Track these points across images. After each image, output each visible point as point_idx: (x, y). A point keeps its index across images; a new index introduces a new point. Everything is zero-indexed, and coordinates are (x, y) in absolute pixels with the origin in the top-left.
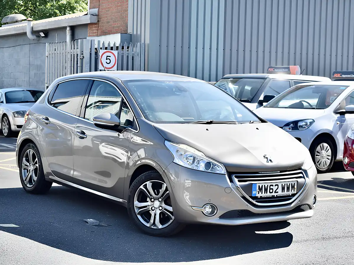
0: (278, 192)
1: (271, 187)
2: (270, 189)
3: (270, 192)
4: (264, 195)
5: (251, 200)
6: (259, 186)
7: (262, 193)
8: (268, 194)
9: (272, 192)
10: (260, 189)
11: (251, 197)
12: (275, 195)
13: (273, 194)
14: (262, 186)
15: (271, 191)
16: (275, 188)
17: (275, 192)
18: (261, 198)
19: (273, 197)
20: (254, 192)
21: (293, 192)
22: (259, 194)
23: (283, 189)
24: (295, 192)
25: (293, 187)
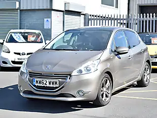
2: (42, 82)
6: (36, 80)
7: (38, 84)
8: (41, 85)
10: (37, 82)
11: (33, 85)
12: (45, 86)
13: (44, 85)
14: (38, 80)
16: (45, 82)
18: (38, 86)
20: (34, 83)
21: (56, 86)
22: (36, 84)
23: (50, 83)
24: (58, 86)
25: (56, 83)
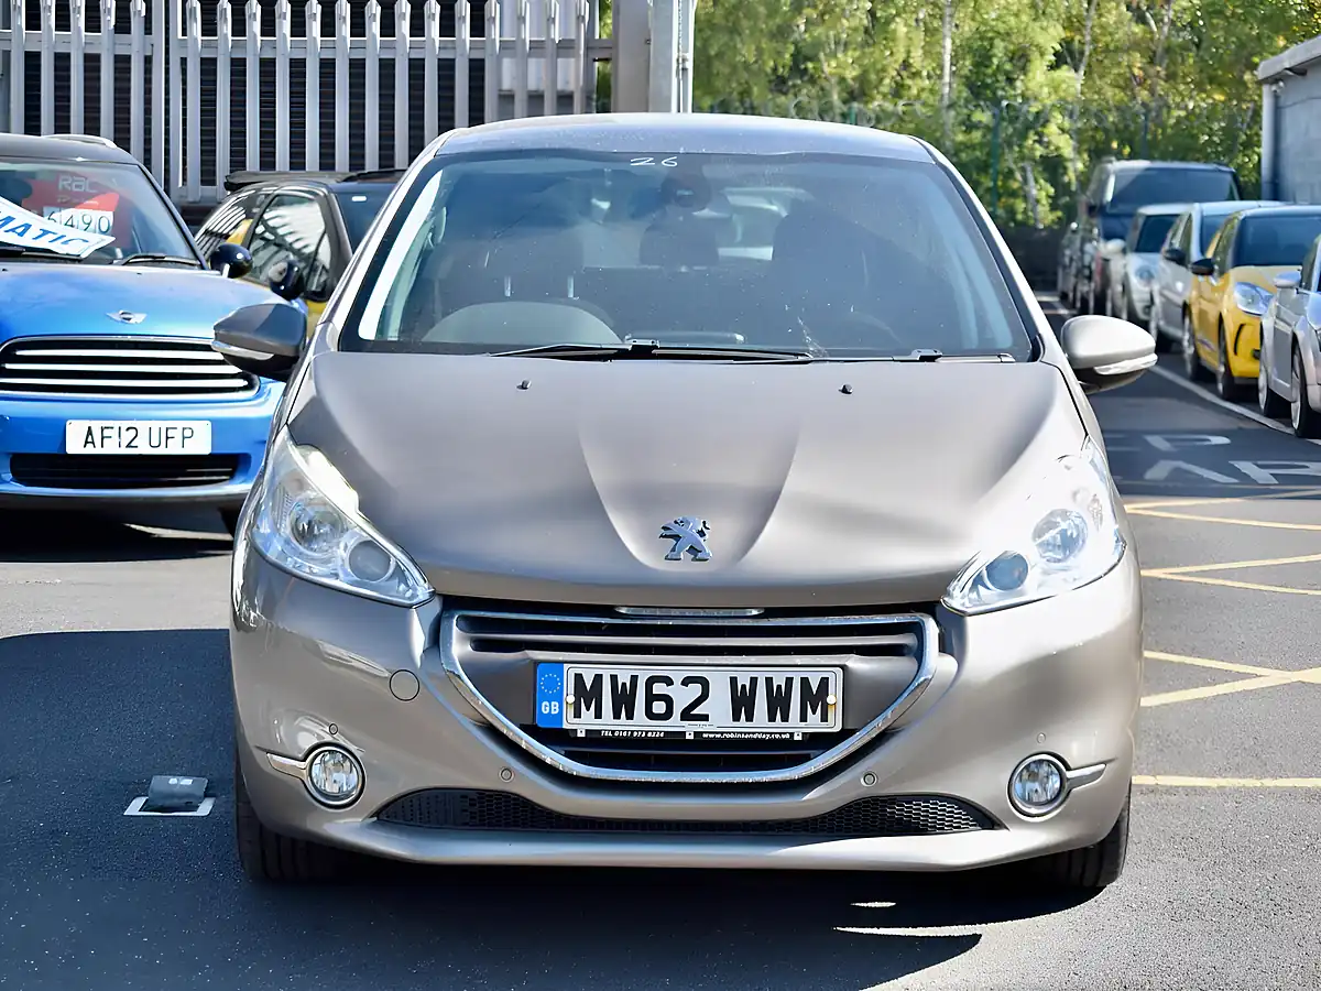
0: (705, 718)
1: (658, 688)
2: (651, 698)
3: (650, 714)
4: (608, 723)
5: (527, 741)
6: (579, 678)
7: (598, 715)
8: (639, 724)
9: (668, 715)
10: (588, 695)
11: (532, 730)
12: (690, 729)
13: (675, 724)
14: (598, 678)
15: (659, 707)
16: (683, 696)
17: (687, 715)
18: (594, 737)
19: (675, 739)
20: (547, 708)
21: (815, 724)
22: (577, 714)
23: (742, 702)
24: (835, 725)
25: (814, 698)
